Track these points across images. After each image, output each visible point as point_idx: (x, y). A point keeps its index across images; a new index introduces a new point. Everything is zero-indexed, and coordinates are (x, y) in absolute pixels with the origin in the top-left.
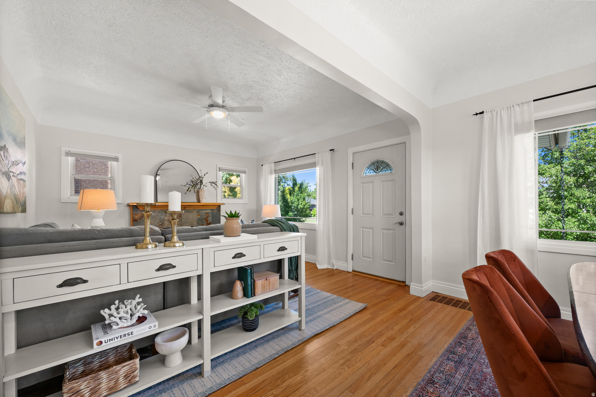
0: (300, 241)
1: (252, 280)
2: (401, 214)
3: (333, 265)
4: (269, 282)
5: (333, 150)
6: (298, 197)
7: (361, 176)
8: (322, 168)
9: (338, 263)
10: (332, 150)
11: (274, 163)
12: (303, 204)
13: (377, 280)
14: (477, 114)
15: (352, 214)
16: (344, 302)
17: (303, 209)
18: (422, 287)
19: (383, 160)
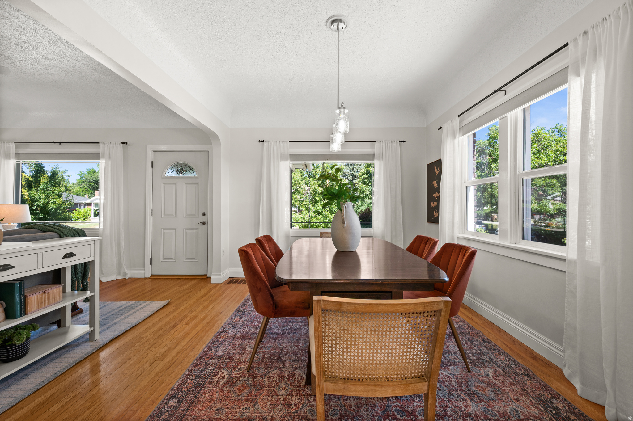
0: (93, 246)
1: (23, 297)
2: (204, 214)
3: (125, 274)
4: (49, 295)
5: (126, 143)
6: (46, 192)
7: (163, 177)
8: (110, 162)
9: (132, 271)
10: (124, 143)
11: (15, 142)
12: (57, 203)
13: (179, 279)
14: (260, 141)
15: (152, 215)
16: (144, 304)
17: (56, 210)
18: (221, 275)
19: (187, 163)
